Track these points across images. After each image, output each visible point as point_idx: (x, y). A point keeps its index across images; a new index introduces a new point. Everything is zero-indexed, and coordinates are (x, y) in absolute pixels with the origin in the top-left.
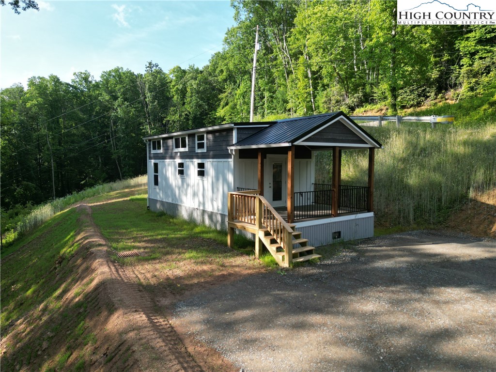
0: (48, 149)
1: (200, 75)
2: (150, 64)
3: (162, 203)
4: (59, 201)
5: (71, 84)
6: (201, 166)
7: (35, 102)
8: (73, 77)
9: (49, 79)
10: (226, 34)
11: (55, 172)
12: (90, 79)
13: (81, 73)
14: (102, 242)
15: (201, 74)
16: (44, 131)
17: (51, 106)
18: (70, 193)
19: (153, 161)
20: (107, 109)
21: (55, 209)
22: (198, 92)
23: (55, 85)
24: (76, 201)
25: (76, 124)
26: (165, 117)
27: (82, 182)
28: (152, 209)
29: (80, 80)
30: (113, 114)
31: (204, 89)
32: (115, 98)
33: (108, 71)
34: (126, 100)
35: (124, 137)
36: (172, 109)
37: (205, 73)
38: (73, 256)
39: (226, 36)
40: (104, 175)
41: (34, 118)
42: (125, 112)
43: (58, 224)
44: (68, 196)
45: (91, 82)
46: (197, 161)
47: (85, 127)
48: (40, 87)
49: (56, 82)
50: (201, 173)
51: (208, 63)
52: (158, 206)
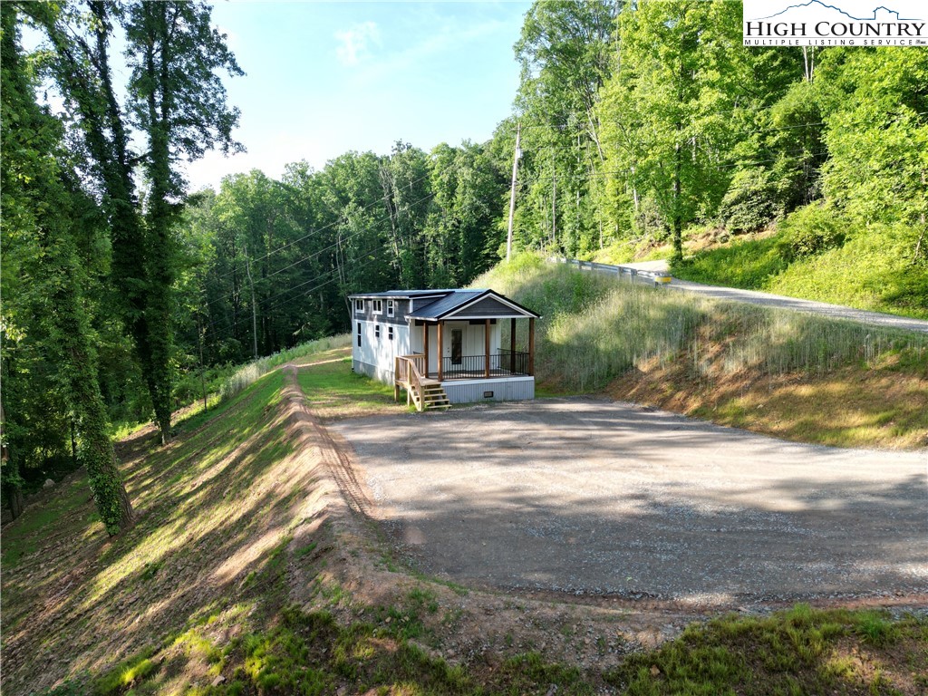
0: (248, 283)
1: (479, 156)
2: (399, 144)
3: (364, 364)
4: (265, 361)
5: (281, 181)
6: (391, 330)
7: (231, 213)
8: (285, 171)
9: (250, 175)
10: (519, 90)
11: (257, 317)
12: (308, 173)
13: (296, 164)
14: (300, 394)
15: (481, 154)
16: (242, 256)
17: (252, 217)
18: (278, 350)
19: (357, 321)
20: (333, 218)
21: (261, 369)
22: (474, 186)
23: (259, 185)
24: (284, 362)
25: (288, 243)
26: (420, 231)
27: (296, 333)
28: (356, 370)
29: (294, 176)
30: (341, 227)
31: (483, 181)
32: (345, 201)
33: (336, 158)
34: (361, 203)
35: (357, 264)
36: (431, 216)
37: (487, 155)
38: (277, 405)
39: (519, 93)
40: (327, 322)
41: (228, 235)
42: (358, 224)
43: (264, 386)
44: (275, 355)
45: (309, 177)
46: (389, 325)
47: (300, 246)
48: (238, 190)
49: (260, 180)
50: (391, 337)
51: (492, 137)
52: (361, 366)
